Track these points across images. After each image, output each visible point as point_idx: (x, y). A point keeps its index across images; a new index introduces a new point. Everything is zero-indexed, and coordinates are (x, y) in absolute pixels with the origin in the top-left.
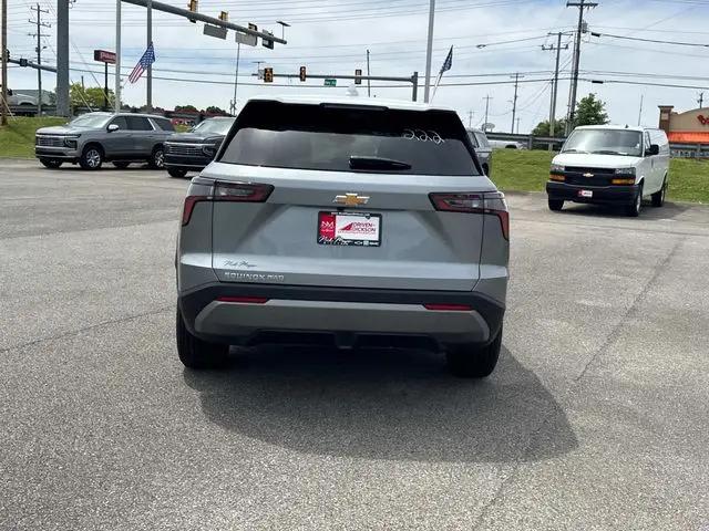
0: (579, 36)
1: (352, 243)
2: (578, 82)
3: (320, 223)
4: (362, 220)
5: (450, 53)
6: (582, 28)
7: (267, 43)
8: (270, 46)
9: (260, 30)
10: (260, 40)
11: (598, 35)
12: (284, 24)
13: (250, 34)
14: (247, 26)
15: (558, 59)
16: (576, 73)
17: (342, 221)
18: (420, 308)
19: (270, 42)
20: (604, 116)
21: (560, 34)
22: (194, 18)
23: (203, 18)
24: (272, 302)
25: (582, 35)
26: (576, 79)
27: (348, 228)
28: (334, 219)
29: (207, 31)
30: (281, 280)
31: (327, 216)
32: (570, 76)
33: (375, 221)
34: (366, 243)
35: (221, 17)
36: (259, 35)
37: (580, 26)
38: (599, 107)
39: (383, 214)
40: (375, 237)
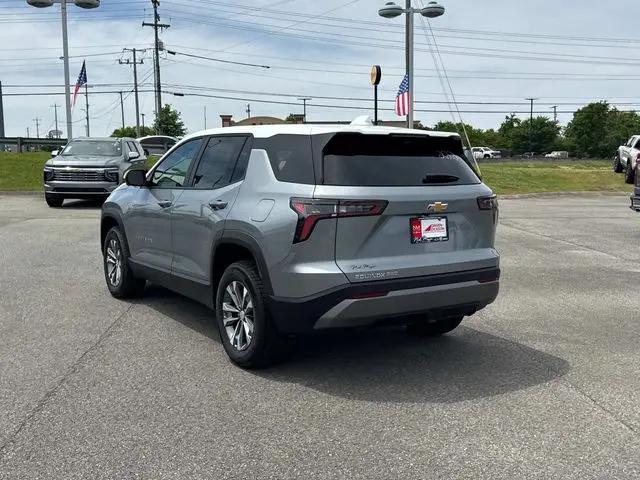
0: (157, 54)
1: (434, 240)
2: (162, 94)
3: (411, 227)
4: (436, 222)
5: (84, 65)
6: (159, 46)
11: (174, 53)
15: (135, 72)
16: (159, 86)
17: (425, 223)
18: (475, 283)
20: (181, 124)
21: (134, 51)
24: (391, 294)
25: (160, 52)
26: (159, 91)
27: (429, 229)
28: (420, 224)
30: (395, 275)
31: (415, 221)
32: (153, 89)
33: (443, 221)
34: (440, 239)
37: (157, 45)
38: (175, 116)
39: (448, 215)
40: (444, 234)
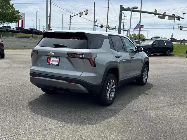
1: (53, 65)
3: (48, 60)
4: (55, 59)
7: (178, 19)
8: (179, 20)
9: (176, 16)
10: (176, 18)
12: (184, 13)
13: (173, 17)
14: (172, 15)
17: (52, 59)
18: (65, 82)
19: (179, 19)
22: (155, 14)
23: (158, 14)
24: (38, 77)
27: (53, 61)
28: (50, 59)
29: (159, 17)
33: (58, 59)
34: (56, 65)
35: (164, 13)
36: (176, 17)
39: (60, 58)
40: (58, 63)
